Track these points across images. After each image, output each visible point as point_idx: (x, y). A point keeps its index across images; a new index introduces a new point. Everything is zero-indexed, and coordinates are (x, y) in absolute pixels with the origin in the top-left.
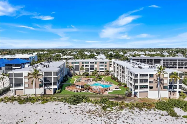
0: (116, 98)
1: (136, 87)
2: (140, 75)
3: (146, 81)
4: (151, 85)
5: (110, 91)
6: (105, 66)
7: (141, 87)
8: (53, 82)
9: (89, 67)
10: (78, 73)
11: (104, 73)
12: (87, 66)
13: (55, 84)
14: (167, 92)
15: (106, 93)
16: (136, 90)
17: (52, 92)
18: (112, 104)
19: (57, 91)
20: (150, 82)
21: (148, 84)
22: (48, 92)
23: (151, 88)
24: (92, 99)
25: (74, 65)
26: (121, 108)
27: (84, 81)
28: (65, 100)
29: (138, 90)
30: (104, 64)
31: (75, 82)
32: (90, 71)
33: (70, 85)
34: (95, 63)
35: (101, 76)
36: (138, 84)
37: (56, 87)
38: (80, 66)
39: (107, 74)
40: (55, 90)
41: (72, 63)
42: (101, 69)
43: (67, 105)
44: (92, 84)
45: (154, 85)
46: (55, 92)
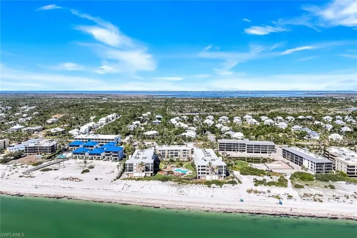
0: (187, 179)
1: (199, 173)
2: (202, 166)
3: (205, 170)
4: (208, 172)
5: (185, 175)
6: (188, 153)
7: (202, 173)
8: (150, 169)
9: (174, 154)
10: (164, 159)
11: (186, 160)
12: (172, 153)
13: (152, 170)
14: (217, 176)
15: (183, 177)
16: (199, 175)
17: (150, 175)
18: (183, 182)
19: (153, 174)
20: (207, 170)
21: (206, 171)
22: (147, 175)
23: (208, 174)
24: (173, 180)
25: (161, 152)
26: (187, 184)
27: (169, 168)
28: (159, 180)
29: (200, 175)
30: (187, 152)
31: (162, 168)
32: (174, 157)
33: (160, 170)
34: (179, 151)
35: (183, 163)
36: (200, 171)
37: (152, 172)
38: (166, 153)
39: (189, 161)
40: (152, 174)
41: (160, 151)
42: (184, 156)
43: (161, 182)
44: (175, 170)
45: (209, 172)
46: (151, 175)
